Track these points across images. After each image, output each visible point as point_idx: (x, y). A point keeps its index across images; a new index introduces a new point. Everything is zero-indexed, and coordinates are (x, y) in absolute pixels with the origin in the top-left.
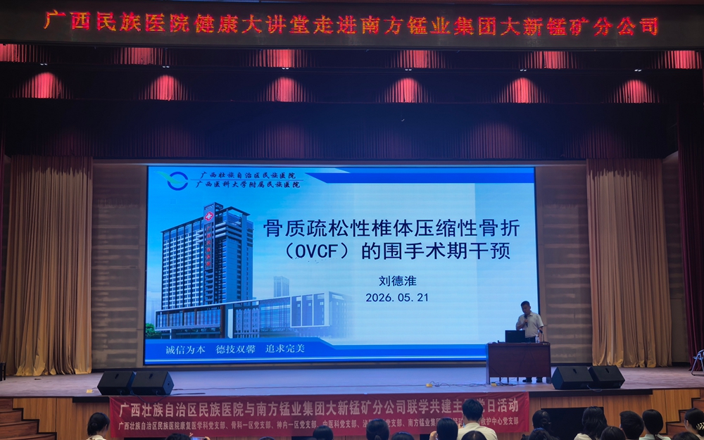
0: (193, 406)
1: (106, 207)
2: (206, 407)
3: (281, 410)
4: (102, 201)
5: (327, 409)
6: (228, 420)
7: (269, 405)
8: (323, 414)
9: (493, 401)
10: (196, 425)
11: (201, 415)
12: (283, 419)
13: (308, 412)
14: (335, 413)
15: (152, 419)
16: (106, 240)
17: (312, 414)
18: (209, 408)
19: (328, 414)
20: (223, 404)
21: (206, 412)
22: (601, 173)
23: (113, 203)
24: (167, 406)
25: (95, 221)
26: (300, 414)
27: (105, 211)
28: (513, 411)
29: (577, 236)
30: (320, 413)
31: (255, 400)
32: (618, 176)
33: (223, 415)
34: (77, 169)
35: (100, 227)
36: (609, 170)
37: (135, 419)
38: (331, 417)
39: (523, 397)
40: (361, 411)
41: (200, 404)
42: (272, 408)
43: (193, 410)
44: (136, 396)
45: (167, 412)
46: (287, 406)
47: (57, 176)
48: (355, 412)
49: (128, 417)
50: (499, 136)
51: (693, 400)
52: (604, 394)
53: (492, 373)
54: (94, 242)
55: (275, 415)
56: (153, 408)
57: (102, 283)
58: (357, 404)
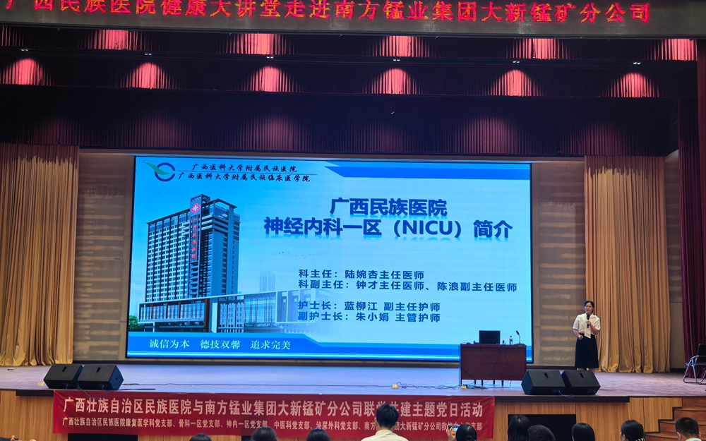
0: (139, 402)
1: (92, 197)
2: (153, 403)
3: (231, 409)
4: (88, 191)
5: (279, 409)
6: (175, 418)
7: (218, 403)
8: (275, 414)
9: (456, 405)
10: (143, 423)
11: (147, 412)
12: (233, 418)
13: (259, 411)
14: (287, 414)
15: (96, 415)
16: (92, 230)
17: (263, 414)
18: (156, 405)
19: (279, 414)
20: (170, 401)
21: (153, 409)
22: (600, 171)
23: (99, 193)
24: (112, 401)
25: (80, 211)
26: (251, 414)
27: (91, 201)
28: (477, 416)
29: (574, 235)
30: (271, 413)
31: (204, 397)
32: (617, 174)
33: (170, 412)
34: (63, 158)
35: (86, 217)
36: (607, 167)
37: (80, 415)
38: (283, 417)
39: (487, 403)
40: (314, 412)
41: (147, 400)
42: (222, 407)
43: (139, 407)
44: (82, 390)
45: (112, 408)
46: (237, 404)
47: (43, 165)
48: (309, 413)
49: (71, 412)
50: (494, 132)
51: (674, 409)
52: (578, 401)
53: (464, 376)
54: (79, 232)
55: (224, 413)
56: (98, 403)
57: (86, 274)
58: (310, 405)
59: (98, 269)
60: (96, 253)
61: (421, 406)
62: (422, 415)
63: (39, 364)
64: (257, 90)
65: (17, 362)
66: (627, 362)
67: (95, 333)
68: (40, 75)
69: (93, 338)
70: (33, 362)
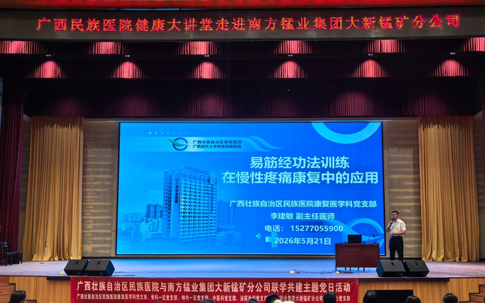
0: (125, 284)
1: (92, 150)
2: (134, 284)
3: (184, 288)
4: (90, 146)
5: (216, 288)
6: (149, 294)
7: (176, 284)
8: (213, 291)
9: (333, 284)
10: (128, 297)
11: (131, 290)
12: (186, 294)
13: (203, 289)
14: (221, 291)
15: (98, 292)
16: (93, 171)
17: (205, 291)
18: (136, 285)
19: (216, 291)
20: (145, 283)
21: (134, 288)
22: (429, 126)
23: (97, 147)
24: (108, 283)
25: (85, 159)
26: (197, 291)
27: (92, 152)
28: (346, 291)
29: (412, 170)
30: (211, 291)
31: (167, 281)
32: (441, 128)
33: (146, 290)
34: (73, 124)
35: (88, 163)
36: (434, 124)
37: (88, 292)
38: (219, 293)
39: (353, 282)
40: (239, 289)
41: (130, 283)
42: (178, 287)
43: (125, 287)
44: (88, 276)
45: (108, 288)
46: (188, 285)
47: (61, 130)
48: (235, 290)
49: (82, 290)
50: (356, 101)
51: (480, 286)
52: (414, 281)
53: (338, 265)
54: (84, 173)
55: (180, 291)
56: (99, 285)
57: (89, 200)
58: (236, 285)
59: (97, 197)
60: (96, 187)
61: (309, 285)
62: (310, 291)
63: (60, 259)
64: (199, 77)
65: (46, 258)
66: (450, 255)
67: (95, 239)
68: (59, 71)
69: (95, 242)
70: (56, 258)
